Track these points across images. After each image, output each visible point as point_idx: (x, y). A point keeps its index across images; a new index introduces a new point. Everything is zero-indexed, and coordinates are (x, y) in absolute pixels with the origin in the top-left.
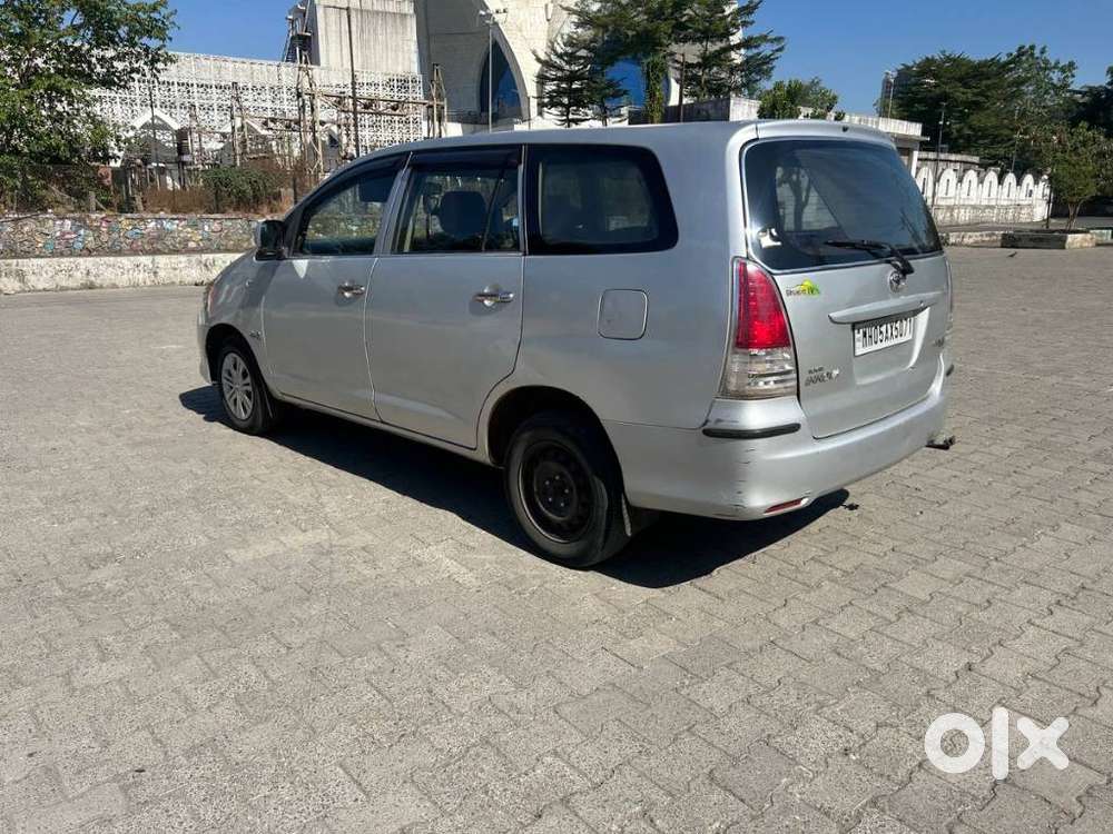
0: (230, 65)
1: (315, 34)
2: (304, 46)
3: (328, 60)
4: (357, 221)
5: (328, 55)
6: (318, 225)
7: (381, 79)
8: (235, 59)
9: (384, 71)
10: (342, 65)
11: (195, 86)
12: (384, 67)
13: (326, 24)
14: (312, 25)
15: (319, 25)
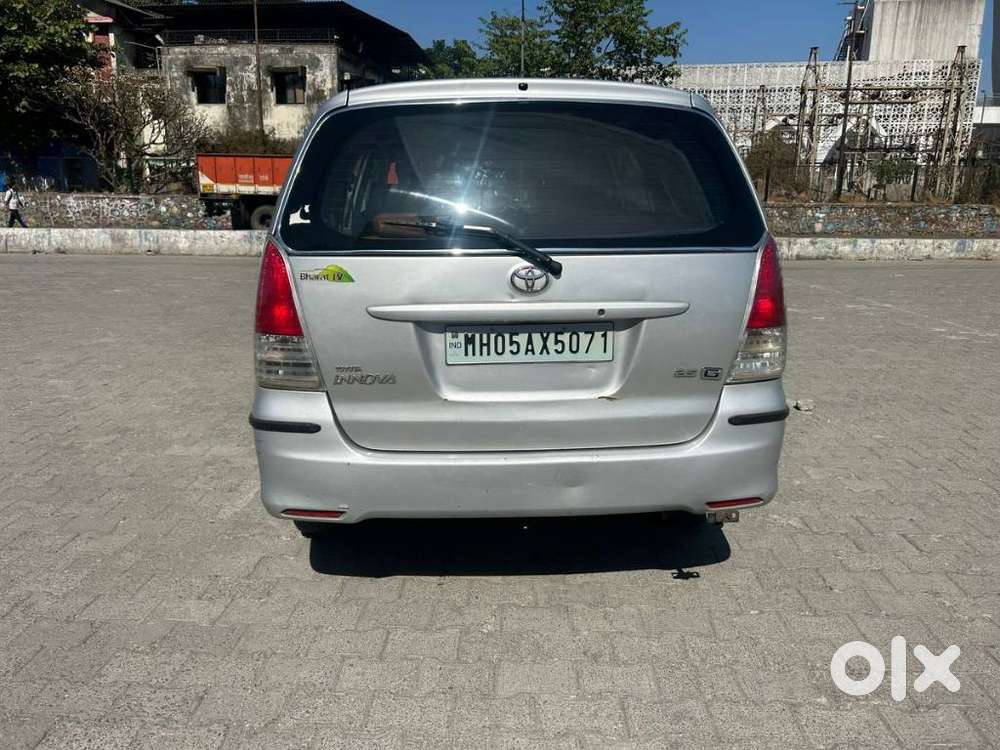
0: (779, 70)
1: (869, 32)
2: (857, 45)
3: (877, 55)
4: (825, 209)
5: (878, 49)
6: (785, 212)
7: (931, 67)
8: (783, 64)
9: (939, 59)
10: (892, 58)
11: (745, 91)
12: (939, 55)
13: (882, 20)
14: (868, 25)
15: (874, 23)
